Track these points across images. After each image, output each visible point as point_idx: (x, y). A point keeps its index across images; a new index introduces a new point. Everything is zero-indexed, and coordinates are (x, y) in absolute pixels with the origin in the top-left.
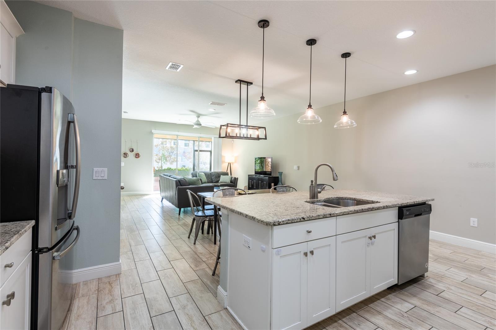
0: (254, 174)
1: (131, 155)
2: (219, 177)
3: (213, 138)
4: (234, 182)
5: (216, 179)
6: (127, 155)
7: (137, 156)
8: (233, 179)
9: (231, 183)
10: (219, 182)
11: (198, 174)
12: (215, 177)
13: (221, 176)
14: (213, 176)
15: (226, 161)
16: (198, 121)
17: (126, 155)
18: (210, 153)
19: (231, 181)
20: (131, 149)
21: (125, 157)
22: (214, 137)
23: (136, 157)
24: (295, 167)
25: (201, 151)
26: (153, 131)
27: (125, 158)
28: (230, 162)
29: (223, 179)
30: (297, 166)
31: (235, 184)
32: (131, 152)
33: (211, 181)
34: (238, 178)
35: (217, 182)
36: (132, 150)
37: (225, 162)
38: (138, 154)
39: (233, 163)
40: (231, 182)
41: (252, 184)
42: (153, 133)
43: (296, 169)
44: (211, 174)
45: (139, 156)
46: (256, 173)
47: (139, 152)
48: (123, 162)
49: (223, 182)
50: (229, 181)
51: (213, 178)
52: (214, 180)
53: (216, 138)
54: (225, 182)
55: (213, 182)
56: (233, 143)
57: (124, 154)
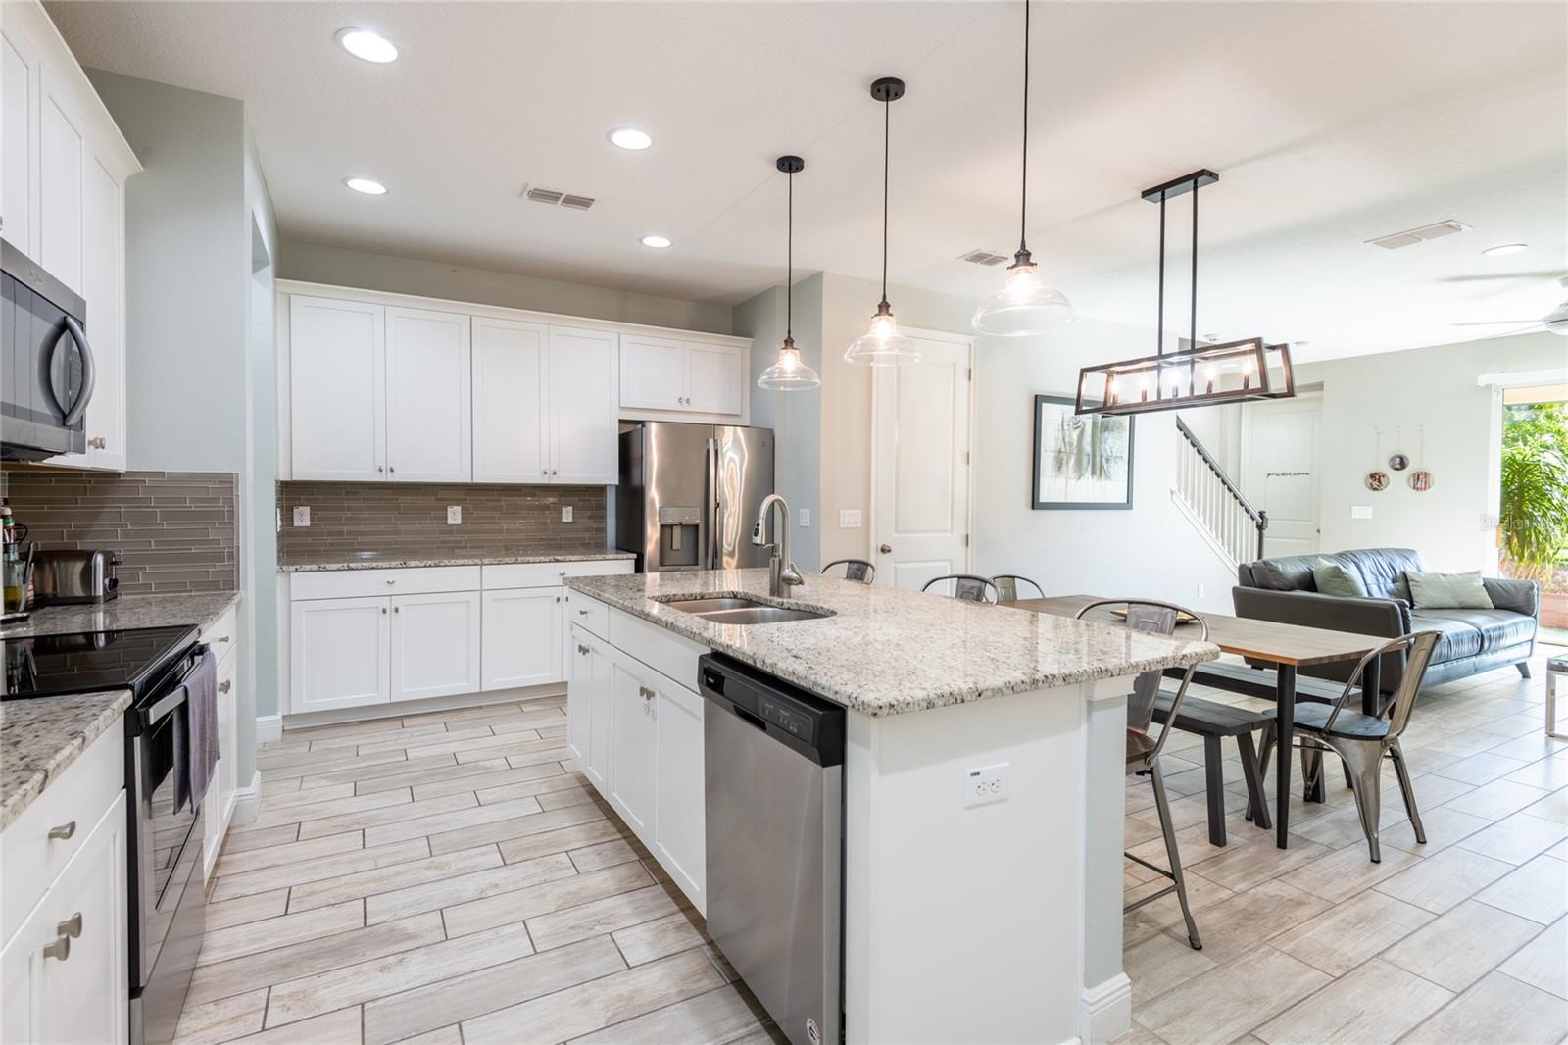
1: (1398, 480)
6: (1382, 479)
7: (1420, 480)
17: (1379, 482)
20: (1398, 459)
21: (1375, 489)
23: (1416, 489)
26: (1490, 378)
27: (1376, 493)
32: (1396, 469)
36: (1401, 463)
38: (1426, 475)
45: (1426, 483)
47: (1427, 467)
48: (1370, 506)
57: (1372, 476)
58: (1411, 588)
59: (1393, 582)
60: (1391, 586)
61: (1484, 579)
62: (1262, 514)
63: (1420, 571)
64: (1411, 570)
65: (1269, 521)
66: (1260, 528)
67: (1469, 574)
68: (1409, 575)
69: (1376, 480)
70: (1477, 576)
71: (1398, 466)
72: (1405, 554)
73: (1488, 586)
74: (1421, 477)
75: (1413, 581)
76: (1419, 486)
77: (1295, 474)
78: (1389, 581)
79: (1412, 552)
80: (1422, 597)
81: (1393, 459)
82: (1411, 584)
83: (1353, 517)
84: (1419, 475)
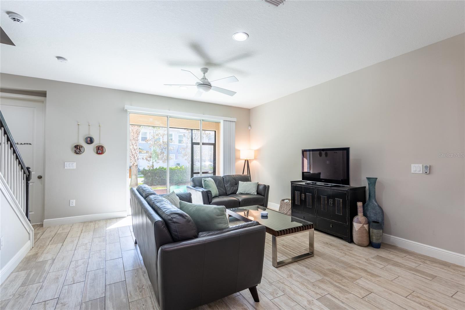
0: (301, 180)
1: (89, 149)
2: (237, 184)
3: (222, 122)
4: (263, 193)
5: (232, 187)
6: (81, 148)
7: (100, 150)
8: (261, 187)
9: (259, 196)
10: (237, 193)
11: (205, 181)
12: (230, 185)
13: (240, 182)
14: (227, 182)
16: (204, 78)
17: (80, 150)
18: (213, 146)
19: (257, 191)
20: (89, 139)
21: (77, 153)
22: (224, 121)
23: (97, 153)
24: (417, 168)
25: (203, 144)
26: (127, 107)
27: (78, 155)
28: (248, 159)
29: (242, 187)
30: (421, 165)
31: (265, 196)
32: (88, 143)
33: (225, 191)
34: (269, 186)
35: (234, 193)
36: (90, 141)
37: (239, 159)
38: (102, 147)
39: (251, 160)
40: (258, 193)
41: (301, 199)
42: (126, 111)
43: (421, 172)
44: (223, 179)
45: (102, 151)
47: (103, 143)
48: (75, 162)
49: (245, 193)
50: (254, 192)
51: (227, 187)
52: (228, 189)
53: (227, 122)
54: (248, 194)
55: (227, 193)
56: (250, 130)
57: (76, 147)
65: (32, 173)
69: (78, 149)
71: (89, 142)
74: (100, 148)
76: (99, 152)
81: (86, 139)
83: (66, 168)
84: (99, 147)
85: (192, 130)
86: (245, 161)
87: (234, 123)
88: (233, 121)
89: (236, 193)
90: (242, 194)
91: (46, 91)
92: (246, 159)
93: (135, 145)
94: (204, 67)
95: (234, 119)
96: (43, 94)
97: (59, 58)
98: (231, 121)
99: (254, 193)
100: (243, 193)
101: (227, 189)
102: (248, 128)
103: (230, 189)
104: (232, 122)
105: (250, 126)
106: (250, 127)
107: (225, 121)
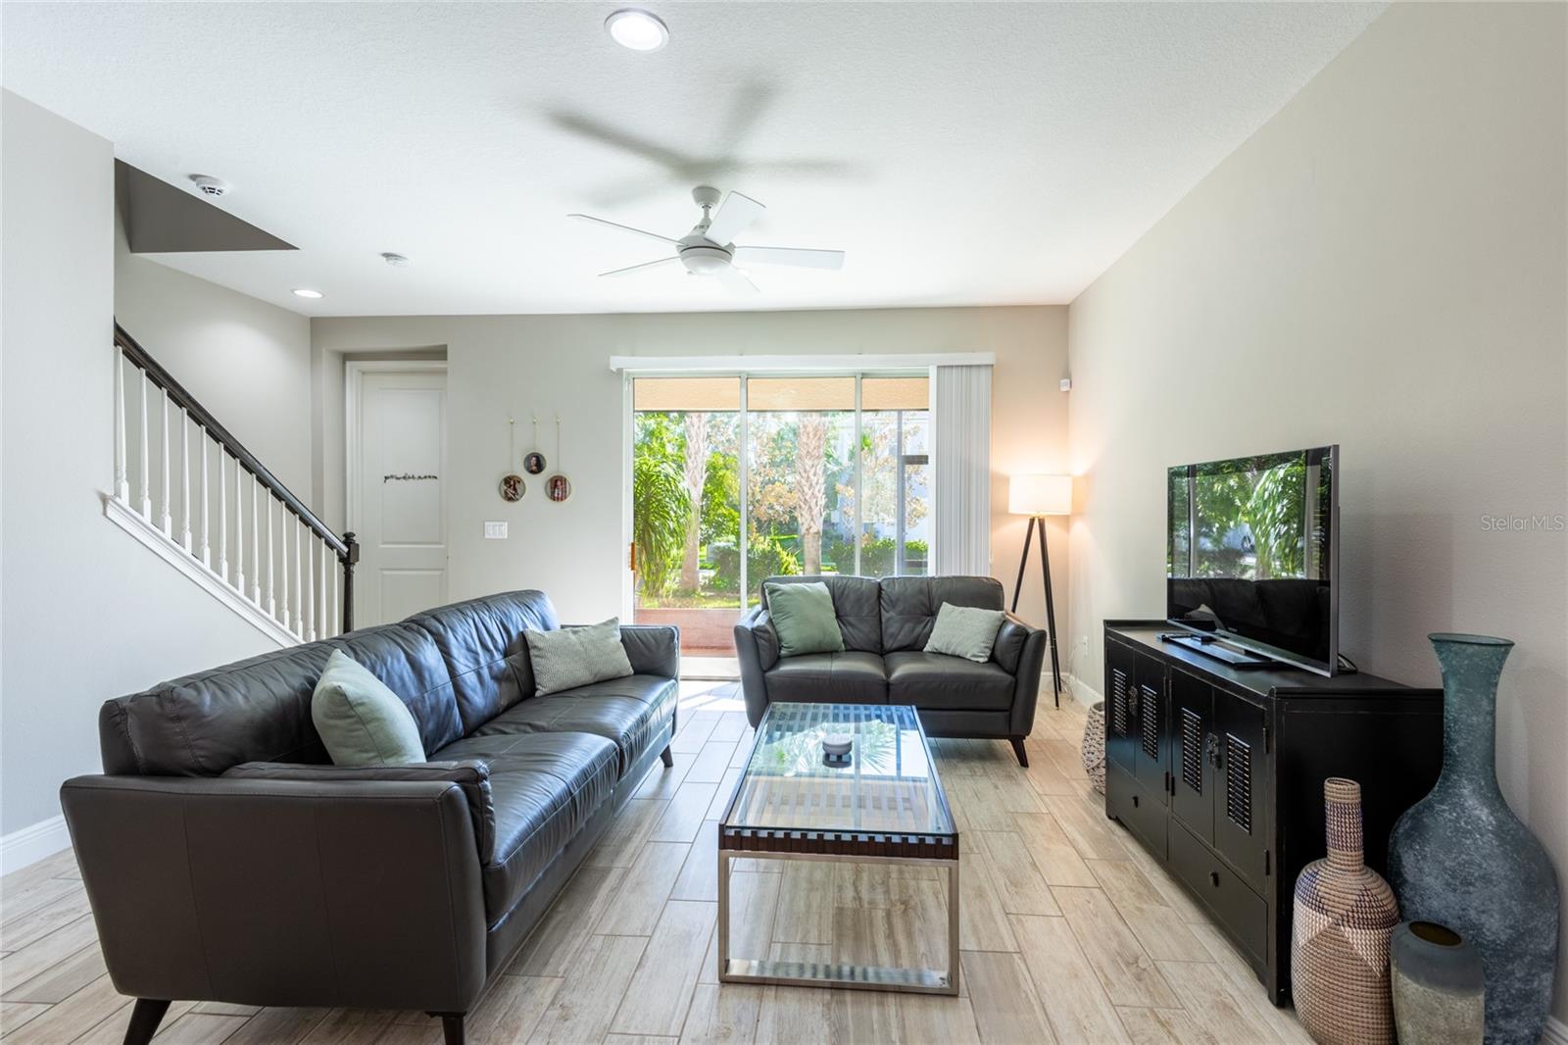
2: (932, 613)
3: (933, 373)
4: (1011, 661)
5: (908, 625)
6: (517, 485)
7: (559, 489)
9: (992, 672)
10: (926, 648)
12: (900, 613)
13: (946, 607)
14: (893, 604)
15: (1014, 508)
17: (515, 489)
19: (992, 651)
20: (534, 458)
21: (510, 499)
22: (939, 367)
23: (553, 498)
26: (617, 360)
28: (1042, 514)
32: (532, 472)
33: (875, 637)
34: (1041, 635)
35: (915, 647)
36: (536, 464)
37: (1006, 512)
38: (563, 480)
39: (1060, 523)
40: (993, 659)
41: (1128, 712)
42: (620, 373)
44: (879, 593)
45: (564, 491)
46: (1182, 601)
48: (504, 521)
49: (950, 652)
50: (975, 651)
51: (888, 620)
52: (891, 630)
53: (954, 370)
54: (959, 657)
55: (885, 643)
56: (1068, 392)
57: (507, 482)
58: (535, 661)
59: (506, 654)
60: (502, 664)
61: (623, 630)
62: (348, 539)
63: (547, 628)
64: (533, 629)
66: (347, 561)
67: (605, 624)
68: (530, 637)
69: (511, 488)
70: (613, 626)
71: (534, 468)
72: (526, 598)
73: (629, 640)
74: (559, 483)
75: (535, 647)
76: (556, 495)
77: (420, 477)
78: (497, 656)
79: (535, 594)
80: (551, 673)
81: (528, 459)
82: (533, 652)
83: (487, 536)
84: (556, 481)
85: (900, 411)
86: (1032, 521)
87: (985, 374)
88: (979, 366)
89: (921, 650)
90: (941, 653)
91: (446, 346)
92: (1034, 513)
93: (813, 471)
94: (694, 187)
95: (986, 358)
96: (440, 353)
97: (387, 255)
98: (971, 366)
99: (974, 656)
100: (943, 651)
101: (886, 628)
102: (1059, 387)
103: (902, 628)
104: (974, 371)
105: (1067, 375)
106: (1068, 381)
107: (944, 367)
